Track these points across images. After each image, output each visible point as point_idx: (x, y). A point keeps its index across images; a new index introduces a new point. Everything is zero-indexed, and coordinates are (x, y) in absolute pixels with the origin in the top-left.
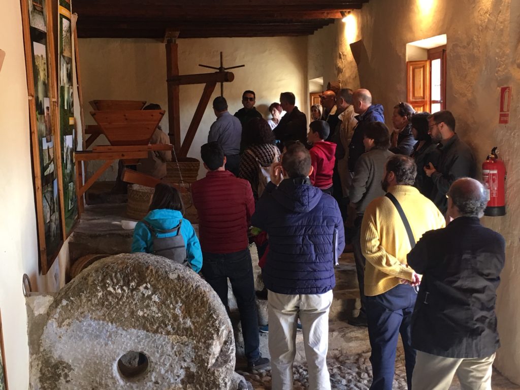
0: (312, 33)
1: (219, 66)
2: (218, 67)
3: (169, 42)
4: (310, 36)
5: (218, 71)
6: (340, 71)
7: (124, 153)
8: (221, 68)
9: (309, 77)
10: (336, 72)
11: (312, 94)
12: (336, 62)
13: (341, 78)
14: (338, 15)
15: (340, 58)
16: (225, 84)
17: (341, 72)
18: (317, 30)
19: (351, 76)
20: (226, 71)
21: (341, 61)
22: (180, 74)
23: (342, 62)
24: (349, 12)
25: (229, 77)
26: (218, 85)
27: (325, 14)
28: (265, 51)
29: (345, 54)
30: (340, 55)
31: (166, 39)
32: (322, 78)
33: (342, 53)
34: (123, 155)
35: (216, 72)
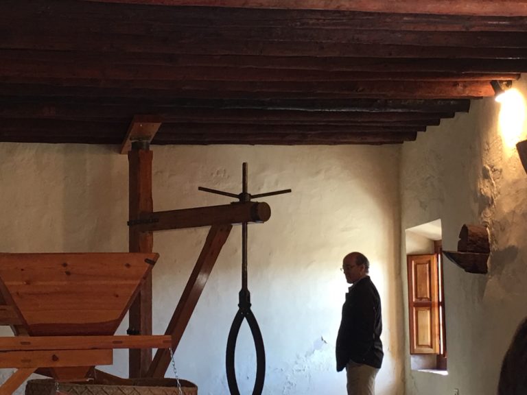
0: (413, 137)
1: (239, 191)
2: (238, 194)
3: (136, 147)
4: (407, 144)
5: (237, 200)
6: (486, 202)
7: (58, 354)
8: (244, 196)
9: (404, 224)
10: (475, 207)
11: (411, 257)
12: (476, 186)
13: (488, 216)
14: (486, 90)
15: (486, 176)
16: (252, 227)
17: (490, 206)
18: (424, 130)
19: (518, 211)
20: (253, 200)
21: (487, 184)
22: (155, 210)
23: (492, 185)
24: (509, 84)
25: (260, 213)
26: (237, 229)
27: (460, 88)
28: (318, 173)
29: (499, 167)
30: (485, 171)
31: (128, 144)
32: (439, 222)
33: (492, 167)
34: (55, 358)
35: (233, 203)
